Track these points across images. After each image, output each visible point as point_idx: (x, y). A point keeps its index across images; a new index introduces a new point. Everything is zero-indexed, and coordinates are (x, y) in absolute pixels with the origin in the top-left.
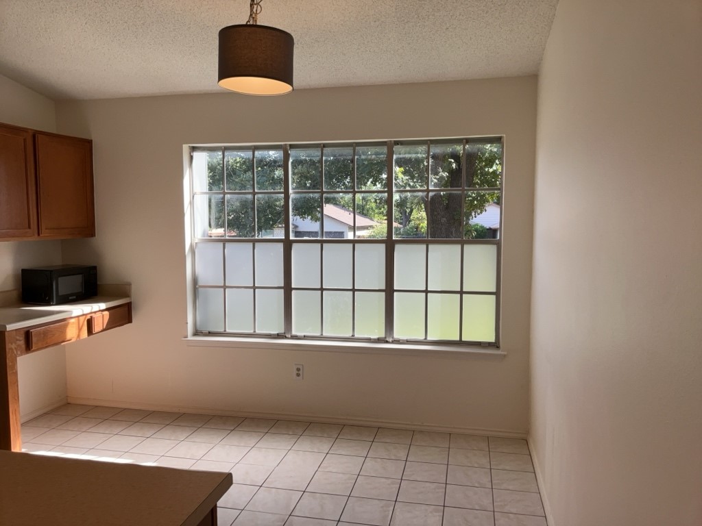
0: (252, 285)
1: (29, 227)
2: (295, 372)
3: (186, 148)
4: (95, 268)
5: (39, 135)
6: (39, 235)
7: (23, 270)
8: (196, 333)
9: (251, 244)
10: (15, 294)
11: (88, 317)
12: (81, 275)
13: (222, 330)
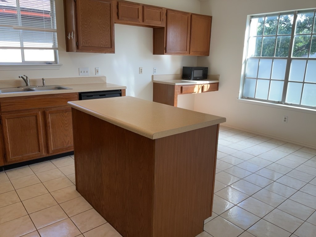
0: (269, 79)
1: (186, 51)
2: (284, 119)
3: (248, 16)
4: (207, 68)
5: (193, 15)
6: (189, 54)
7: (183, 67)
8: (242, 97)
9: (272, 60)
10: (180, 76)
11: (202, 85)
12: (202, 70)
13: (253, 97)
